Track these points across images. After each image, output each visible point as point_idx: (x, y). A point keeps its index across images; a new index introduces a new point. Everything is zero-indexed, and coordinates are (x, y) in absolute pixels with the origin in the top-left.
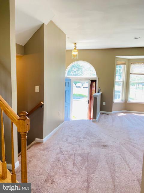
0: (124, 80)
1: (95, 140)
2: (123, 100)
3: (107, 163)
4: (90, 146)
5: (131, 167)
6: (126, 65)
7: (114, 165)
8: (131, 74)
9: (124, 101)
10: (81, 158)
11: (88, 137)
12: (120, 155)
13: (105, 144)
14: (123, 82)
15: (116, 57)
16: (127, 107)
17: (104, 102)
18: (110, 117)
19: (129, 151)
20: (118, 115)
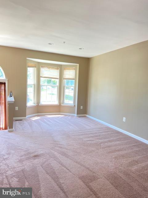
0: (36, 83)
1: (23, 153)
2: (35, 103)
3: (48, 173)
4: (21, 161)
5: (69, 168)
6: (36, 68)
7: (55, 173)
8: (41, 77)
9: (35, 105)
10: (17, 180)
11: (13, 152)
12: (55, 160)
13: (36, 154)
14: (34, 85)
15: (27, 58)
16: (40, 109)
17: (16, 107)
18: (26, 123)
19: (60, 154)
20: (32, 119)
